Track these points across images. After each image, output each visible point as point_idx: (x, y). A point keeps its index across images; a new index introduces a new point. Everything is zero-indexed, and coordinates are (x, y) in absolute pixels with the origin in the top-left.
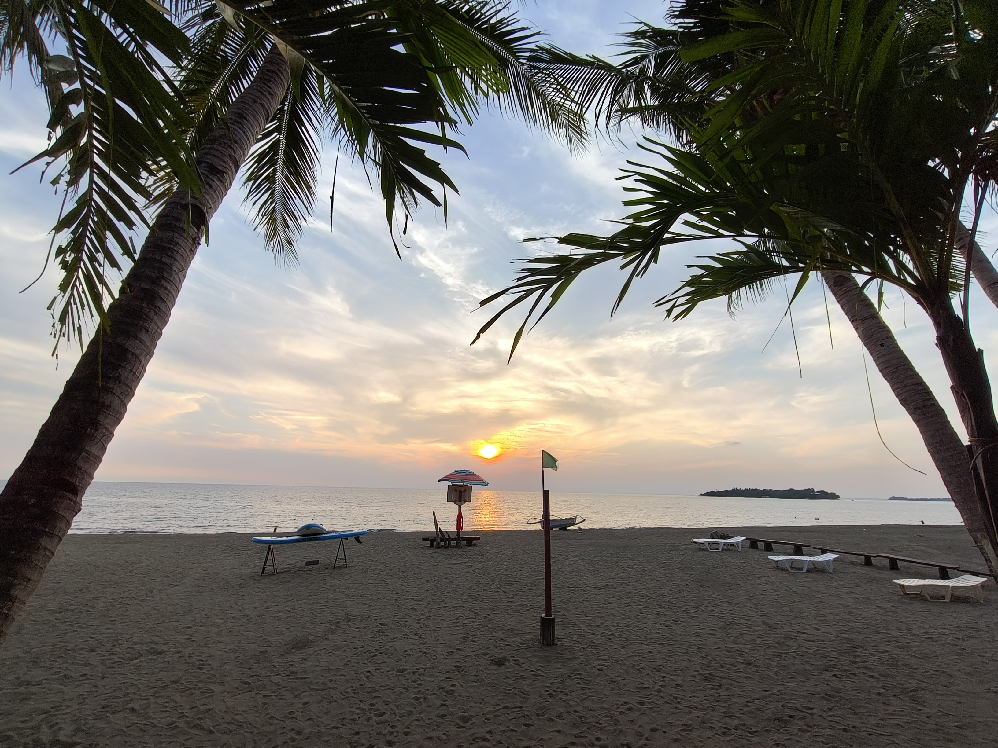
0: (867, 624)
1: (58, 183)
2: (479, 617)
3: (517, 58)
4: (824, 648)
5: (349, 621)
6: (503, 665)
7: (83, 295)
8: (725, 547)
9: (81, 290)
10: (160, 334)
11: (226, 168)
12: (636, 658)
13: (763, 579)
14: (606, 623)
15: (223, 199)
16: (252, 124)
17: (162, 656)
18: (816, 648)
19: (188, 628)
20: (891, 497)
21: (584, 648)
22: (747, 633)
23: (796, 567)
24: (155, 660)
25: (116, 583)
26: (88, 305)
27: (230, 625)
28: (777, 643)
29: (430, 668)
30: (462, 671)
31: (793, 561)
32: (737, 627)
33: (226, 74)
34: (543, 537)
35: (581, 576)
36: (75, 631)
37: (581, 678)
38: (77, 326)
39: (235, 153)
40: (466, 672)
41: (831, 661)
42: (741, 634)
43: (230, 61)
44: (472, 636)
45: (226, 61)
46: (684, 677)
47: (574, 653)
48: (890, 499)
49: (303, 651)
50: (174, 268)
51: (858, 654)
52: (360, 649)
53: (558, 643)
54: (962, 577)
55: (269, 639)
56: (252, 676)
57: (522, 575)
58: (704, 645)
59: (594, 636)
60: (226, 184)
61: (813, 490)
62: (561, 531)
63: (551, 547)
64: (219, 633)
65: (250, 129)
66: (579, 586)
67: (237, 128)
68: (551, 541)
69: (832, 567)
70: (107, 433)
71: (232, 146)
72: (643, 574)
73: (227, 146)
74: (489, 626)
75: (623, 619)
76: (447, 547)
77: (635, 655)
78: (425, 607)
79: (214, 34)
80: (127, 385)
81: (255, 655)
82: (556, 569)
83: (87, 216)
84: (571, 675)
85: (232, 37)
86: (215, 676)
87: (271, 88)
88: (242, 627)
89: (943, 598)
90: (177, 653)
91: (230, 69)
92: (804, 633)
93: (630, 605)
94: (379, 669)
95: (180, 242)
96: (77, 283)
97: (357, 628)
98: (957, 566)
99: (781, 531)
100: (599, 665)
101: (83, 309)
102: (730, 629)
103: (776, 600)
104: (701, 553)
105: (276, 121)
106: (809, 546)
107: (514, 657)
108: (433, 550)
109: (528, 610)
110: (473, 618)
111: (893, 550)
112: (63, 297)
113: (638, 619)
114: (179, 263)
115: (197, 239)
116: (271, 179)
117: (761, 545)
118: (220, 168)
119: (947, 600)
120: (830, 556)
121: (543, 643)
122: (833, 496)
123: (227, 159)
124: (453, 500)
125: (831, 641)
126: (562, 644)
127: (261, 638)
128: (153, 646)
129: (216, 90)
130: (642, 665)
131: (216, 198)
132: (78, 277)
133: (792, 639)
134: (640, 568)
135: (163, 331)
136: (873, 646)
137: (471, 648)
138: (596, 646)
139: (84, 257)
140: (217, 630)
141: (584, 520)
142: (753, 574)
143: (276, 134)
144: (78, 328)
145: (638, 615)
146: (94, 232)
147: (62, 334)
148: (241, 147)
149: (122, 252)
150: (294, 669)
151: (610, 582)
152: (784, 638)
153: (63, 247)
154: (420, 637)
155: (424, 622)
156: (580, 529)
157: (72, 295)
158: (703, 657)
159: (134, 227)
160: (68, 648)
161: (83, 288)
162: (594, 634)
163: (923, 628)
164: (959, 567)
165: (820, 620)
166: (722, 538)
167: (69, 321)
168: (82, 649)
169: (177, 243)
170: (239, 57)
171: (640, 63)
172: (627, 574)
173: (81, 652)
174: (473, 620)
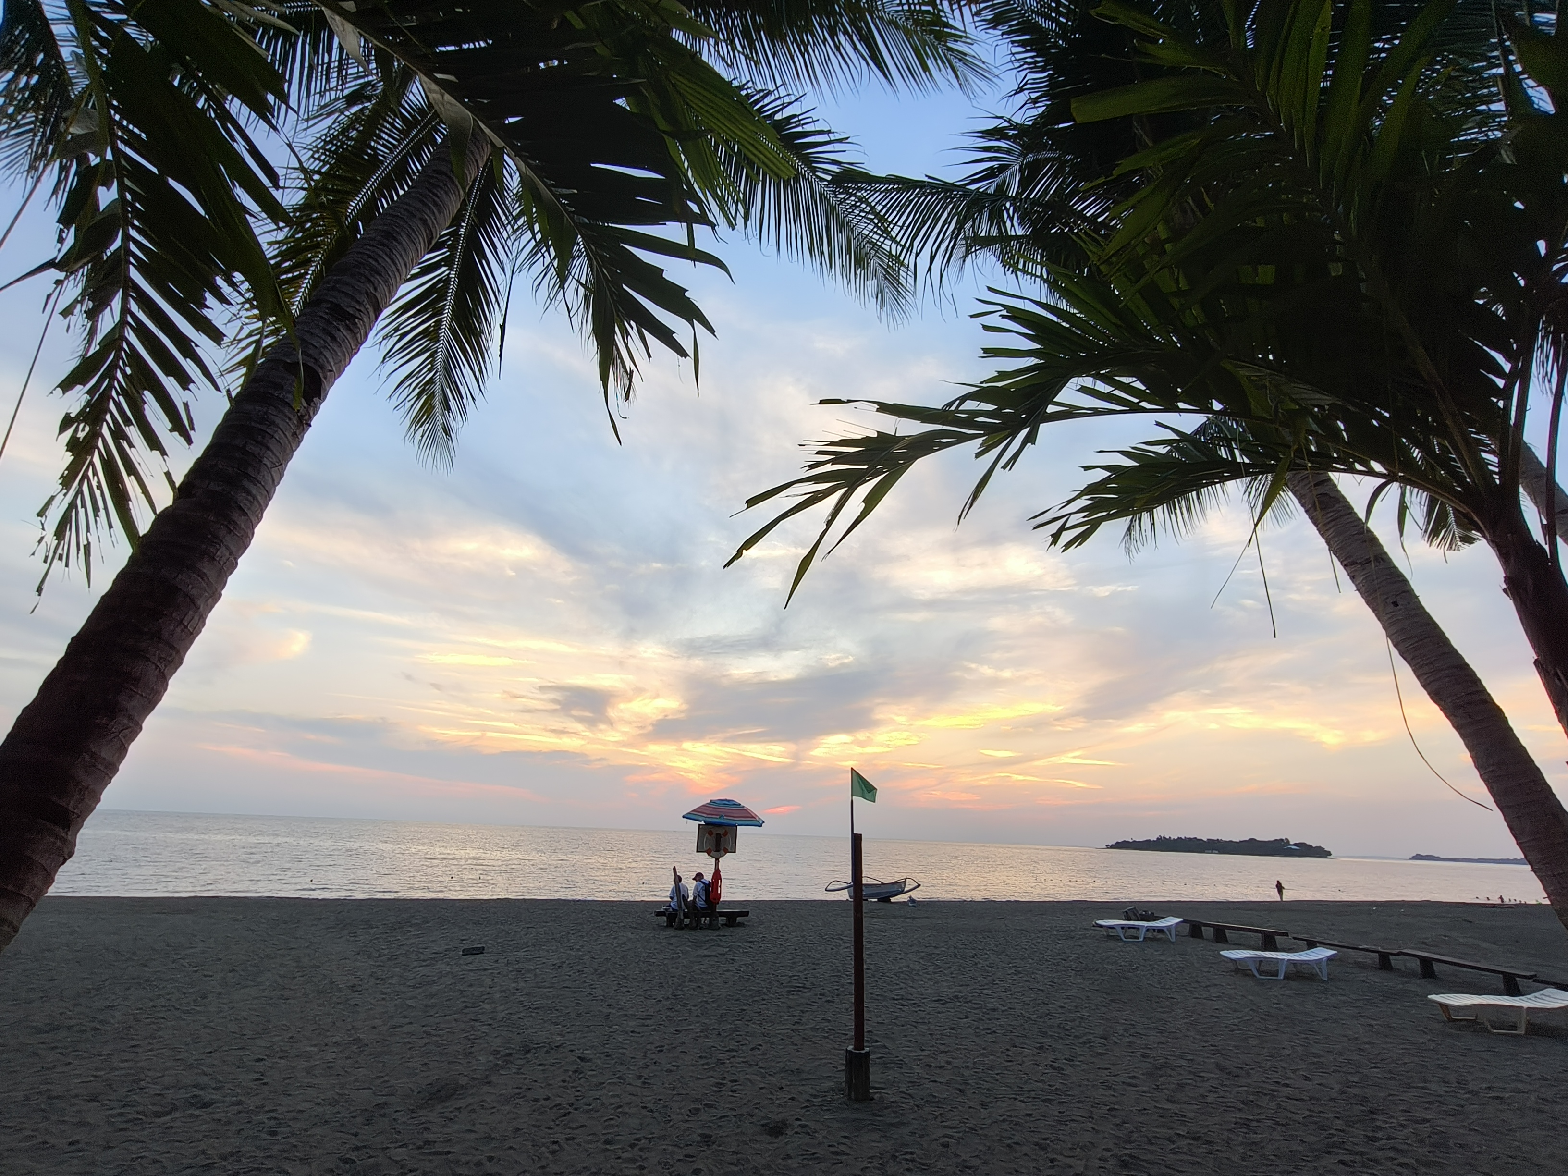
0: (1390, 1072)
1: (72, 314)
2: (744, 1048)
3: (814, 170)
4: (1320, 1112)
5: (528, 1052)
6: (782, 1134)
7: (98, 493)
8: (1150, 935)
9: (94, 484)
10: (234, 566)
11: (360, 311)
12: (1005, 1126)
13: (1212, 989)
14: (956, 1063)
15: (353, 360)
16: (406, 246)
17: (210, 1110)
18: (1308, 1113)
19: (258, 1060)
20: (1414, 854)
21: (917, 1106)
22: (1189, 1084)
23: (1267, 969)
24: (197, 1116)
25: (148, 981)
26: (106, 508)
27: (330, 1056)
28: (1243, 1102)
29: (659, 1138)
30: (714, 1143)
31: (1261, 961)
32: (1172, 1073)
33: (375, 181)
34: (852, 913)
35: (914, 980)
36: (70, 1063)
37: (913, 1160)
38: (84, 541)
39: (375, 289)
40: (720, 1146)
41: (1334, 1135)
42: (1181, 1086)
43: (382, 162)
44: (732, 1081)
45: (375, 162)
46: (1087, 1160)
47: (902, 1115)
48: (1414, 858)
49: (447, 1104)
50: (265, 461)
51: (1379, 1123)
52: (543, 1102)
53: (876, 1096)
54: (1541, 992)
55: (393, 1082)
56: (357, 1148)
57: (817, 977)
58: (1118, 1103)
59: (934, 1084)
60: (359, 335)
61: (1288, 841)
62: (882, 903)
63: (865, 930)
64: (309, 1071)
65: (401, 255)
66: (910, 997)
67: (381, 253)
68: (864, 919)
69: (1325, 972)
70: (131, 724)
71: (372, 279)
72: (1015, 977)
73: (363, 279)
74: (760, 1064)
75: (983, 1055)
76: (694, 929)
77: (1004, 1120)
78: (654, 1030)
79: (362, 125)
80: (172, 647)
81: (366, 1110)
82: (872, 967)
83: (114, 366)
84: (897, 1154)
85: (388, 129)
86: (295, 1146)
87: (438, 197)
88: (349, 1061)
89: (1514, 1027)
90: (234, 1104)
91: (381, 174)
92: (1287, 1085)
93: (995, 1032)
94: (574, 1138)
95: (278, 421)
96: (90, 473)
97: (540, 1065)
98: (1532, 973)
99: (1239, 909)
100: (945, 1136)
101: (96, 515)
102: (1161, 1076)
103: (1235, 1027)
104: (1111, 944)
105: (445, 250)
106: (1287, 935)
107: (800, 1120)
108: (671, 932)
109: (825, 1037)
110: (733, 1050)
111: (1424, 944)
112: (65, 495)
113: (1008, 1056)
114: (273, 453)
115: (307, 417)
116: (431, 335)
117: (1208, 932)
118: (351, 311)
119: (1522, 1031)
120: (1322, 953)
121: (850, 1098)
122: (1321, 853)
123: (364, 298)
124: (705, 849)
125: (1332, 1099)
126: (882, 1097)
127: (379, 1081)
128: (196, 1092)
129: (358, 204)
130: (1017, 1138)
131: (343, 358)
132: (92, 463)
133: (1266, 1094)
134: (1010, 968)
135: (239, 561)
136: (1402, 1111)
137: (730, 1103)
138: (936, 1102)
139: (105, 431)
140: (306, 1064)
141: (919, 885)
142: (1197, 982)
143: (444, 269)
144: (85, 546)
145: (1008, 1050)
146: (124, 392)
147: (57, 556)
148: (386, 281)
149: (170, 426)
150: (430, 1137)
151: (960, 992)
152: (1254, 1094)
153: (73, 415)
154: (644, 1083)
155: (653, 1056)
156: (912, 900)
157: (80, 492)
158: (1118, 1125)
159: (191, 386)
160: (54, 1094)
161: (99, 482)
162: (935, 1081)
163: (1484, 1079)
164: (1535, 976)
165: (1314, 1063)
166: (1142, 920)
167: (71, 535)
168: (76, 1096)
169: (273, 423)
170: (397, 156)
171: (997, 176)
172: (989, 978)
173: (75, 1101)
174: (735, 1053)
